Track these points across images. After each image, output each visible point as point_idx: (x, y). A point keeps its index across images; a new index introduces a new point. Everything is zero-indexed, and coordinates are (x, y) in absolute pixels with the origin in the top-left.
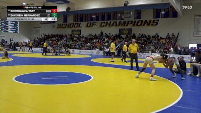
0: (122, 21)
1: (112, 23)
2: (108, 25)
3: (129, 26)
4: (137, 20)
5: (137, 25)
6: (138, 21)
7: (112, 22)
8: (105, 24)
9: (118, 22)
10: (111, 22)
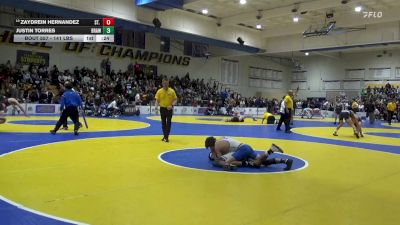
0: (142, 51)
1: (123, 52)
2: (116, 54)
3: (153, 62)
4: (164, 54)
5: (164, 61)
6: (166, 56)
7: (125, 49)
8: (110, 51)
9: (135, 50)
10: (121, 49)
